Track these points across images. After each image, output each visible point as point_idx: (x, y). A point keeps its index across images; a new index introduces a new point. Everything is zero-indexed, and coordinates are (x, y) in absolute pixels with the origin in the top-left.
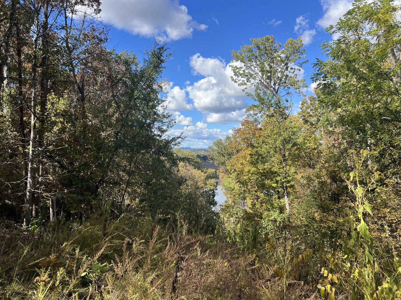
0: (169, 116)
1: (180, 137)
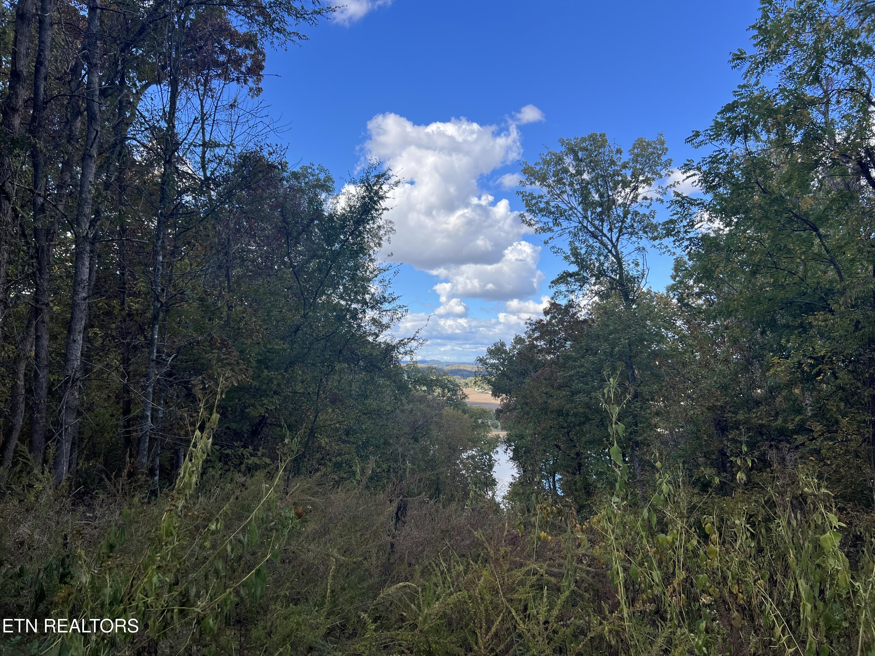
1: (413, 339)
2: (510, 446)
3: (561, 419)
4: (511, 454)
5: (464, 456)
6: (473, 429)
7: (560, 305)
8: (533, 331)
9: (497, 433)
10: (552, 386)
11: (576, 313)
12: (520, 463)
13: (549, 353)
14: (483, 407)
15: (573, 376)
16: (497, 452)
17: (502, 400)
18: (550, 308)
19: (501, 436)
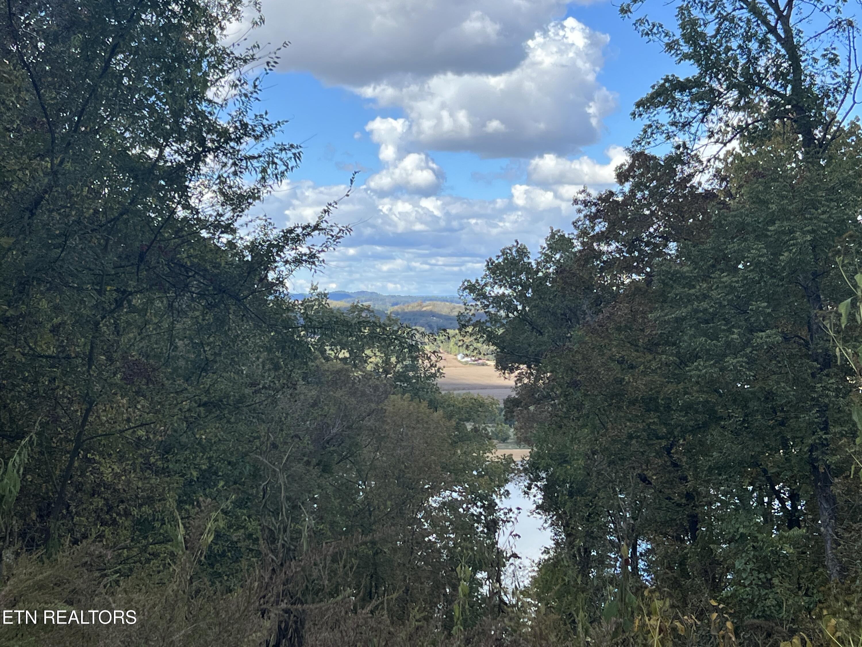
0: (268, 129)
1: (316, 228)
2: (537, 478)
3: (653, 418)
4: (539, 498)
5: (434, 502)
6: (454, 444)
7: (654, 158)
8: (592, 218)
9: (507, 452)
10: (634, 344)
11: (691, 176)
12: (560, 517)
13: (629, 269)
14: (474, 393)
15: (684, 319)
16: (507, 493)
17: (519, 379)
18: (632, 166)
19: (517, 459)
